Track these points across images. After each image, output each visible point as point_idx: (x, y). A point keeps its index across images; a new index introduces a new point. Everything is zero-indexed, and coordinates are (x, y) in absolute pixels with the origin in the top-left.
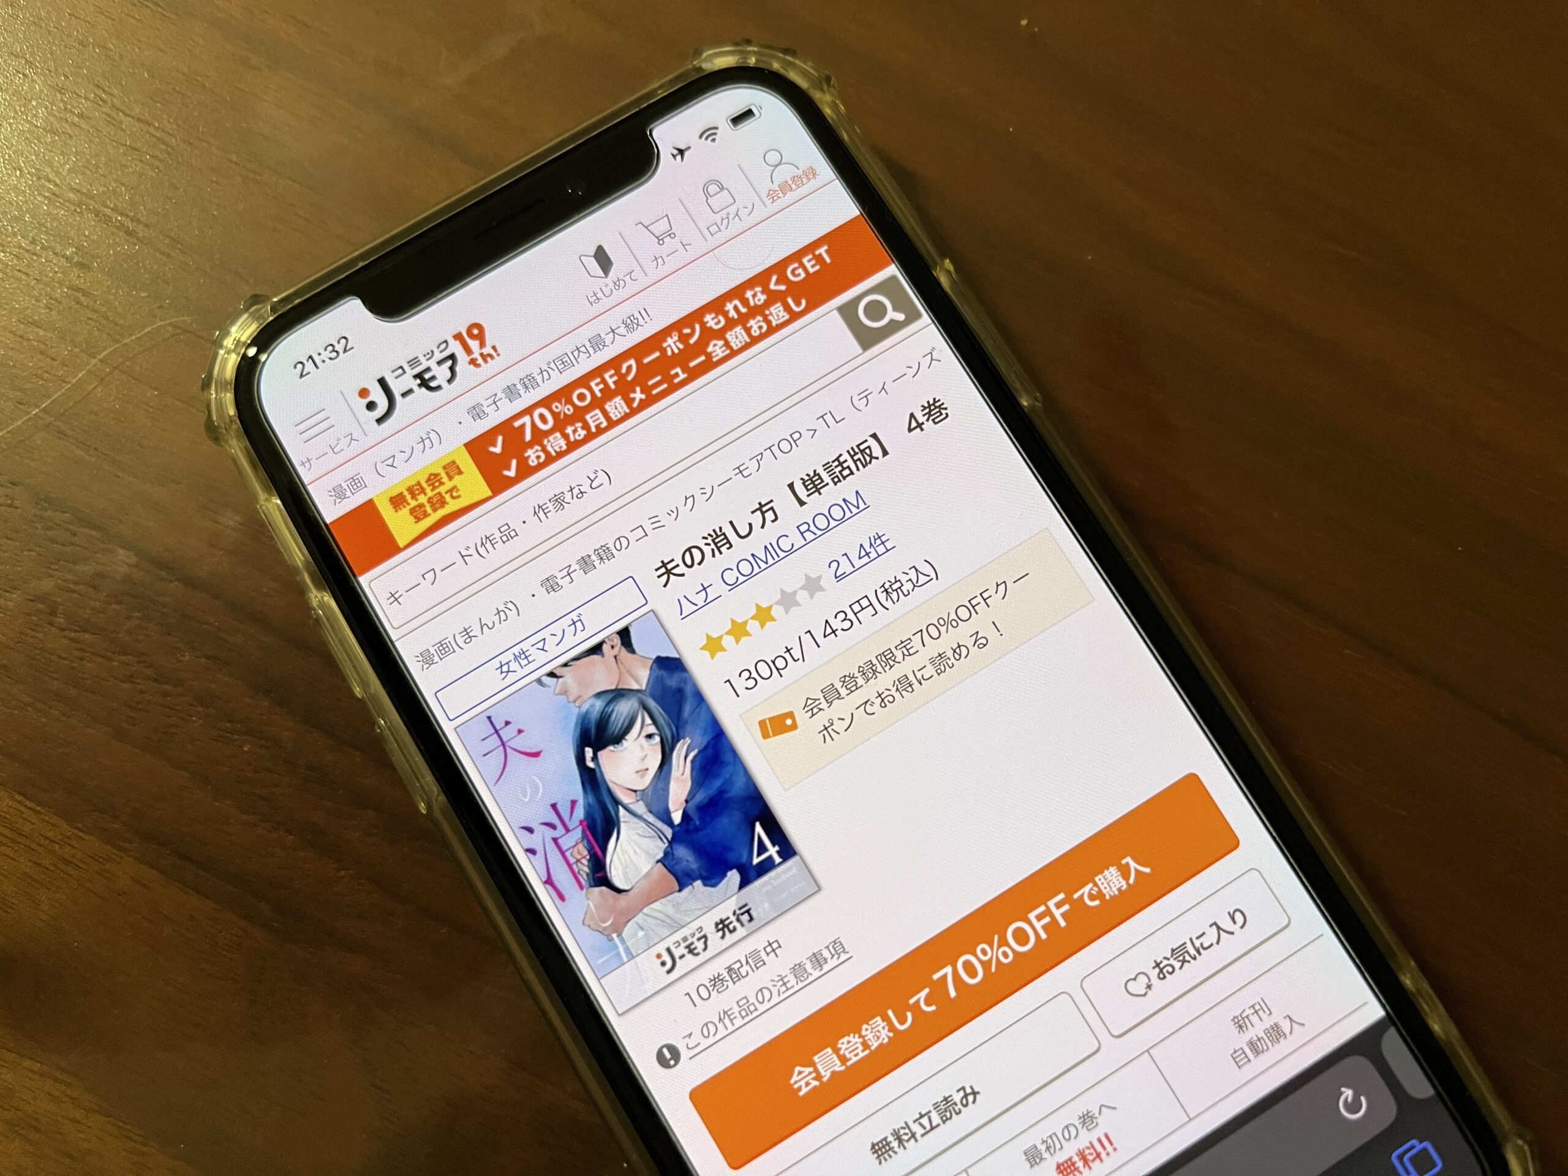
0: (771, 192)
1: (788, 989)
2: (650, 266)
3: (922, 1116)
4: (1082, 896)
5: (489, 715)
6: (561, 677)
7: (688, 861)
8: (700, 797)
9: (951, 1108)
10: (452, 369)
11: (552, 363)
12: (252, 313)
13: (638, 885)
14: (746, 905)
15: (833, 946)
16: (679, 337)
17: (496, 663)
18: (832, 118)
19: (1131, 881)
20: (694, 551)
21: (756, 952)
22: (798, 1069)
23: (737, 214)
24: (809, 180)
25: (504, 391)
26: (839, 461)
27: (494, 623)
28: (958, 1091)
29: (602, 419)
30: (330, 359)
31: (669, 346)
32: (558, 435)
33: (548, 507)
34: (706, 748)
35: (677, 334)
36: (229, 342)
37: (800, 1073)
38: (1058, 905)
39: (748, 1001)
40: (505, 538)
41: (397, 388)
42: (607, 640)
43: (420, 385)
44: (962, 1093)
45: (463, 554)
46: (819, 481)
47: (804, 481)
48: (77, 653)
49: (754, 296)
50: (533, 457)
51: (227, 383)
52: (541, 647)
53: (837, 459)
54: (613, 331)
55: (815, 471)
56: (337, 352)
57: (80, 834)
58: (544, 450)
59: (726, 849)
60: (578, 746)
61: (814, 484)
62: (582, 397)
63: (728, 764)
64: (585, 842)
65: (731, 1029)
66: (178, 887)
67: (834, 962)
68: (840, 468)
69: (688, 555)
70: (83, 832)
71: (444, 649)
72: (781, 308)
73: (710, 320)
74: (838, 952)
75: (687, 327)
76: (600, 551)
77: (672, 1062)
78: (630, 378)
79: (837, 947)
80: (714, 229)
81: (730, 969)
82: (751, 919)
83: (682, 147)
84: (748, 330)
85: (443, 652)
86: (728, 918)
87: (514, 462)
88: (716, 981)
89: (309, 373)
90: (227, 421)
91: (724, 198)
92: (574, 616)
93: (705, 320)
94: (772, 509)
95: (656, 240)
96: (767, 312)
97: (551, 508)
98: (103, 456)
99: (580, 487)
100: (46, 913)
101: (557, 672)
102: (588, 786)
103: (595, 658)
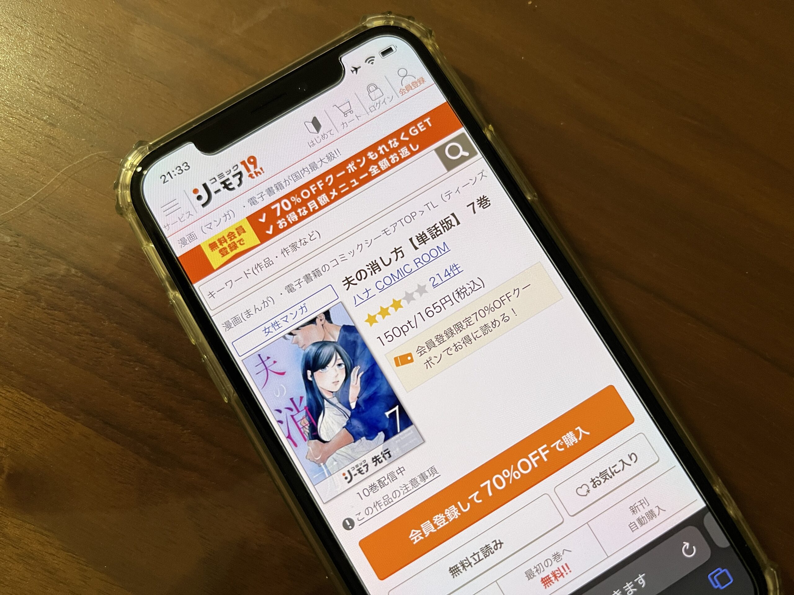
1: (408, 491)
2: (340, 127)
3: (474, 555)
4: (555, 446)
5: (259, 354)
6: (295, 335)
7: (358, 427)
8: (365, 395)
9: (489, 550)
10: (240, 179)
11: (291, 176)
12: (138, 150)
13: (334, 439)
14: (387, 449)
15: (431, 470)
16: (355, 164)
17: (262, 328)
18: (433, 52)
19: (580, 439)
20: (362, 272)
21: (392, 473)
22: (413, 531)
23: (384, 101)
24: (421, 84)
25: (266, 191)
26: (435, 227)
27: (261, 307)
28: (493, 542)
29: (316, 205)
30: (179, 174)
31: (350, 168)
32: (294, 213)
33: (288, 250)
34: (368, 371)
35: (353, 162)
36: (128, 165)
37: (414, 533)
38: (543, 450)
39: (388, 497)
40: (267, 265)
41: (212, 189)
42: (318, 317)
43: (224, 188)
44: (494, 543)
45: (246, 273)
46: (425, 237)
47: (417, 237)
48: (52, 321)
49: (393, 143)
50: (281, 224)
51: (127, 186)
52: (285, 320)
54: (321, 160)
55: (423, 232)
56: (182, 170)
57: (54, 411)
58: (287, 220)
59: (378, 421)
60: (303, 370)
61: (422, 239)
62: (305, 194)
63: (379, 379)
64: (307, 417)
65: (380, 510)
66: (103, 438)
67: (431, 478)
68: (435, 231)
69: (359, 274)
71: (236, 320)
72: (406, 149)
73: (370, 155)
74: (434, 473)
75: (358, 159)
76: (315, 272)
77: (350, 527)
78: (330, 184)
79: (433, 470)
80: (372, 109)
81: (379, 481)
82: (390, 456)
83: (357, 67)
84: (389, 161)
85: (236, 322)
86: (378, 456)
87: (272, 227)
88: (373, 487)
89: (168, 181)
90: (127, 205)
91: (378, 93)
92: (302, 304)
93: (368, 155)
94: (401, 251)
95: (343, 114)
96: (399, 151)
97: (290, 250)
98: (64, 222)
99: (305, 240)
100: (36, 451)
101: (292, 332)
102: (309, 390)
103: (312, 325)
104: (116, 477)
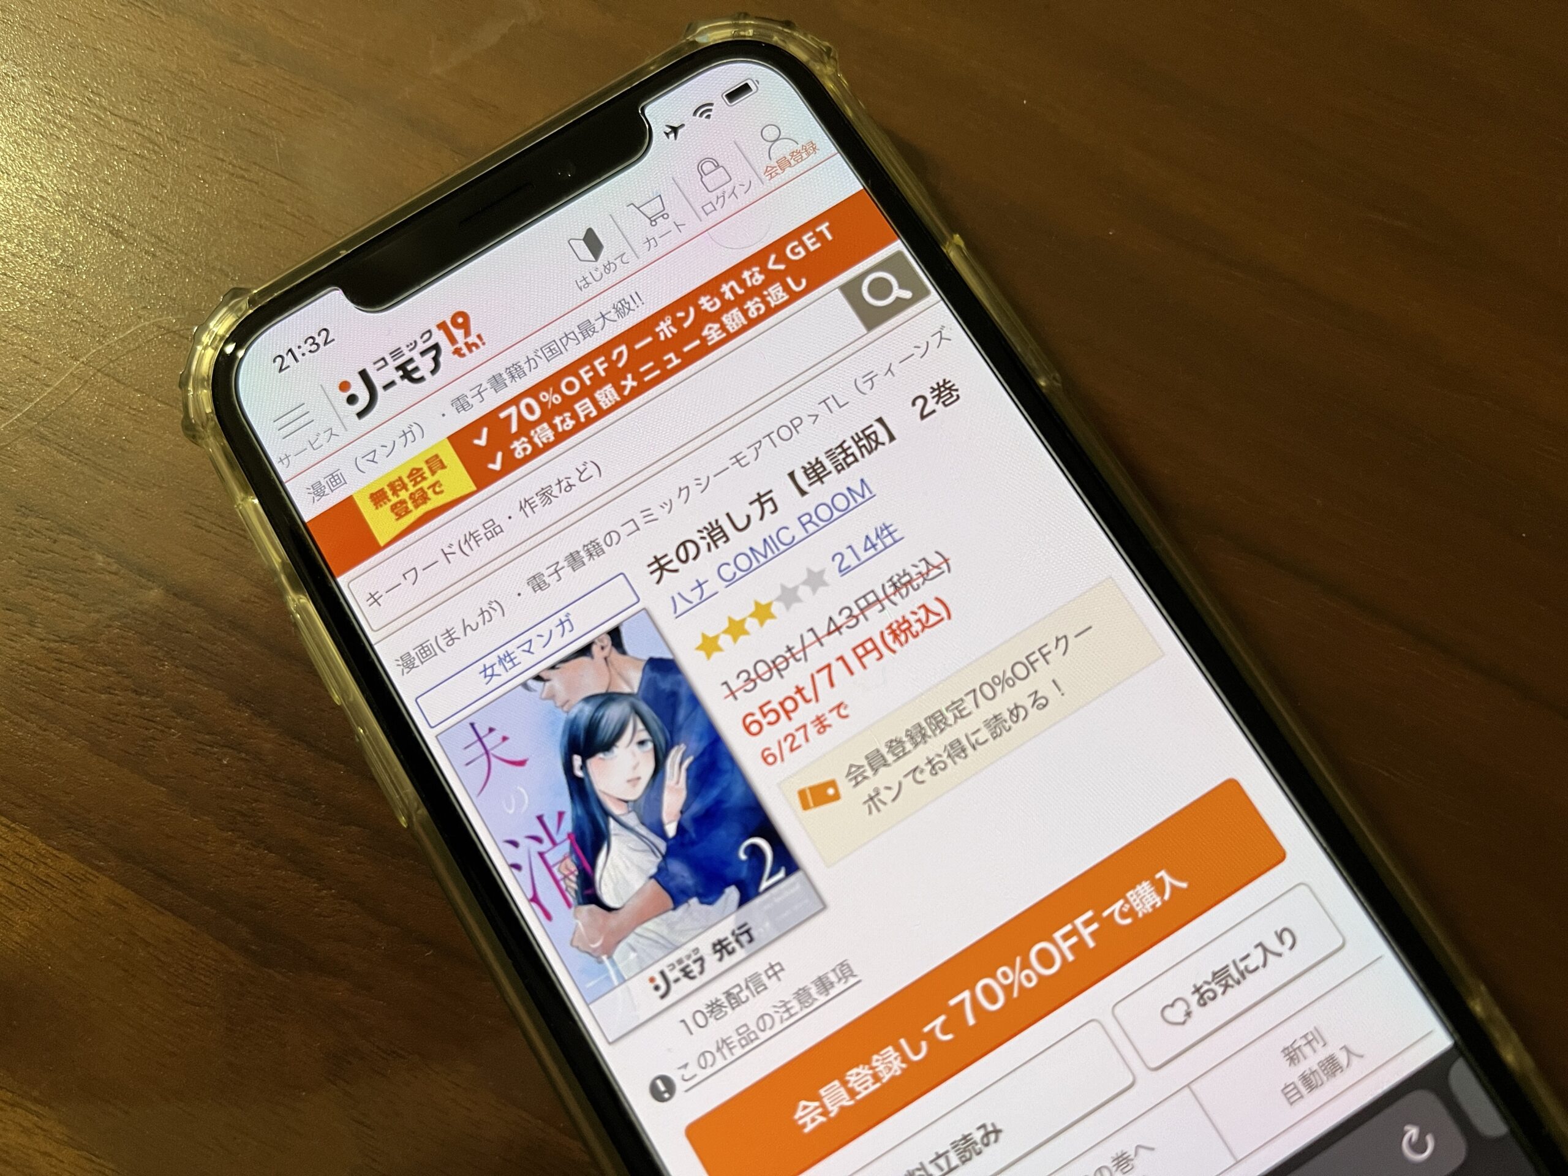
0: (769, 169)
1: (791, 1016)
2: (641, 248)
3: (939, 1156)
4: (1112, 913)
5: (472, 721)
6: (548, 680)
7: (683, 877)
8: (697, 807)
9: (970, 1147)
10: (436, 359)
11: (540, 351)
12: (232, 307)
13: (630, 903)
14: (745, 925)
15: (840, 969)
16: (672, 321)
17: (479, 666)
18: (833, 92)
19: (1167, 897)
20: (689, 545)
21: (756, 975)
22: (803, 1103)
23: (733, 192)
24: (809, 154)
25: (489, 381)
26: (843, 448)
27: (477, 624)
28: (979, 1128)
29: (592, 408)
30: (310, 351)
31: (662, 330)
32: (545, 425)
33: (534, 502)
34: (702, 754)
35: (670, 317)
36: (206, 339)
37: (805, 1107)
38: (1087, 924)
39: (748, 1029)
40: (489, 535)
41: (378, 381)
42: (596, 641)
43: (402, 377)
44: (982, 1132)
45: (446, 552)
46: (821, 469)
47: (805, 470)
48: (54, 664)
49: (751, 276)
50: (519, 449)
51: (203, 379)
52: (527, 649)
53: (841, 446)
54: (603, 316)
55: (817, 459)
56: (317, 344)
57: (55, 852)
58: (531, 441)
59: (726, 864)
60: (566, 754)
61: (815, 471)
62: (570, 386)
63: (726, 772)
64: (574, 857)
65: (730, 1058)
66: (154, 908)
67: (839, 987)
68: (843, 455)
69: (682, 549)
70: (58, 850)
71: (425, 652)
72: (780, 288)
73: (705, 302)
74: (846, 975)
75: (680, 310)
76: (589, 546)
77: (666, 1095)
78: (621, 365)
79: (845, 970)
80: (709, 208)
81: (728, 994)
82: (751, 940)
83: (676, 125)
84: (745, 312)
85: (424, 655)
86: (726, 939)
87: (499, 455)
88: (714, 1007)
89: (288, 367)
90: (205, 418)
91: (719, 176)
92: (562, 615)
93: (700, 302)
94: (771, 499)
95: (648, 221)
96: (765, 293)
97: (538, 502)
98: (84, 460)
99: (569, 480)
100: (19, 935)
101: (544, 675)
102: (576, 797)
103: (584, 660)
104: (179, 991)
